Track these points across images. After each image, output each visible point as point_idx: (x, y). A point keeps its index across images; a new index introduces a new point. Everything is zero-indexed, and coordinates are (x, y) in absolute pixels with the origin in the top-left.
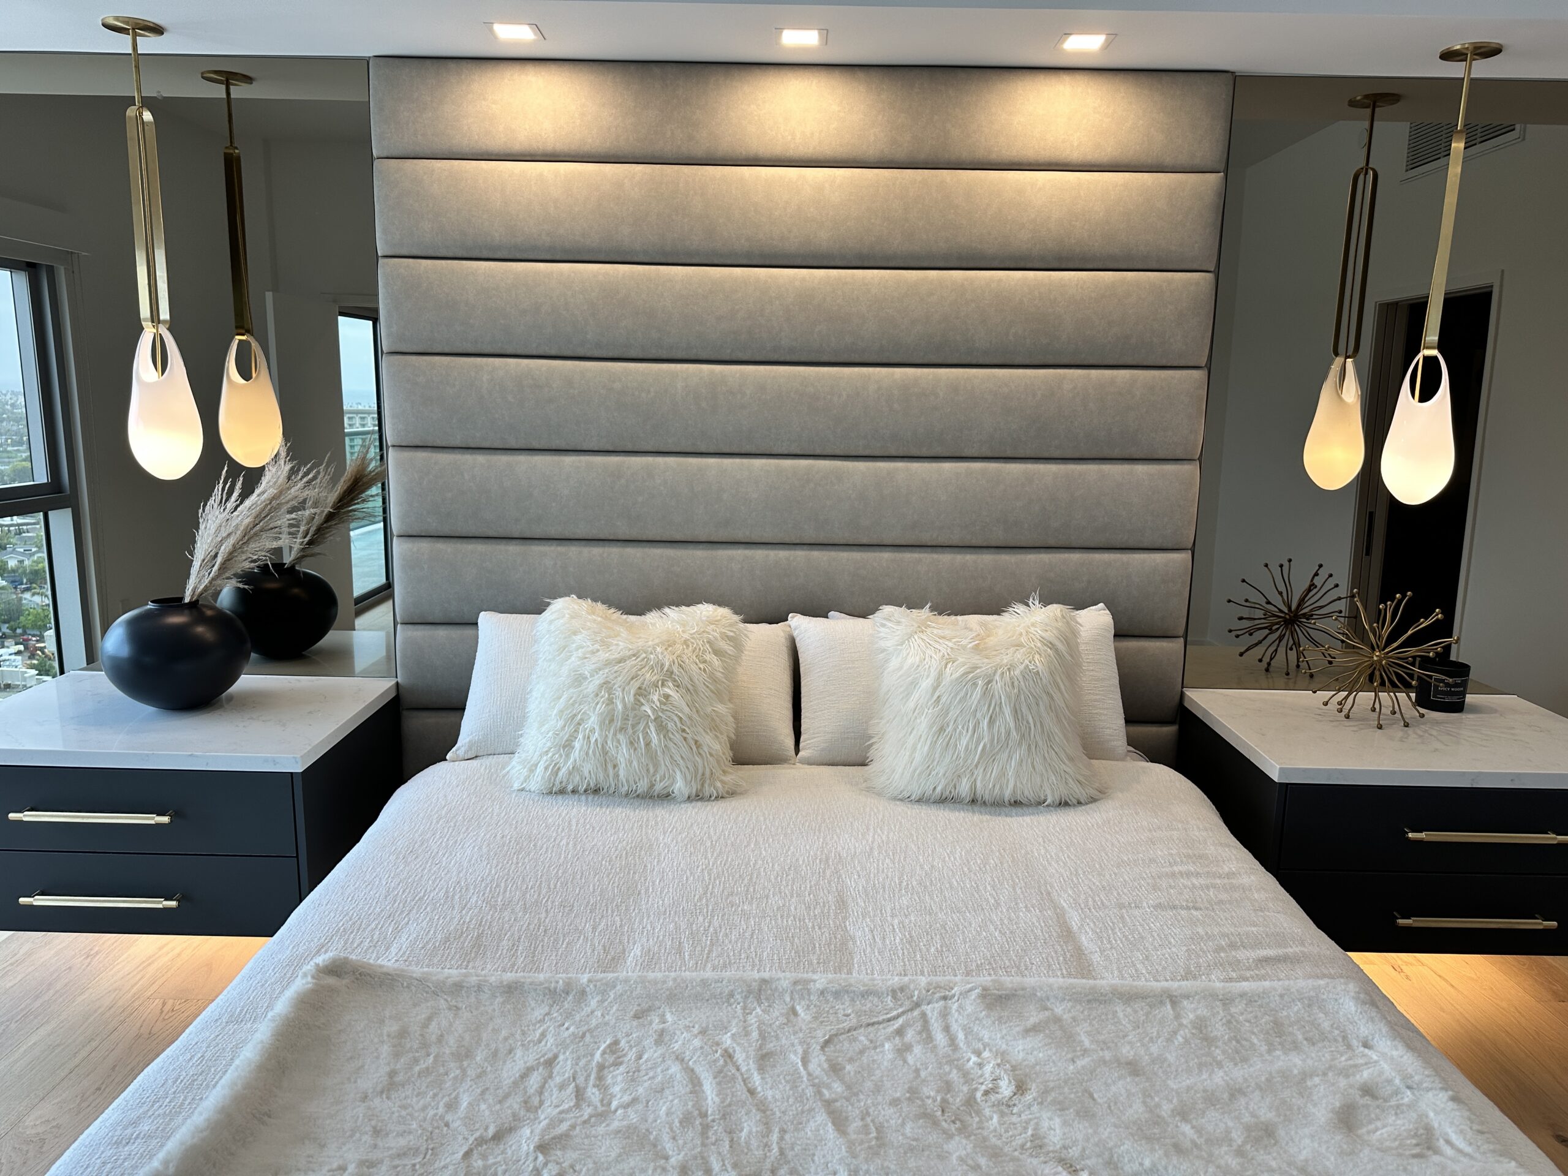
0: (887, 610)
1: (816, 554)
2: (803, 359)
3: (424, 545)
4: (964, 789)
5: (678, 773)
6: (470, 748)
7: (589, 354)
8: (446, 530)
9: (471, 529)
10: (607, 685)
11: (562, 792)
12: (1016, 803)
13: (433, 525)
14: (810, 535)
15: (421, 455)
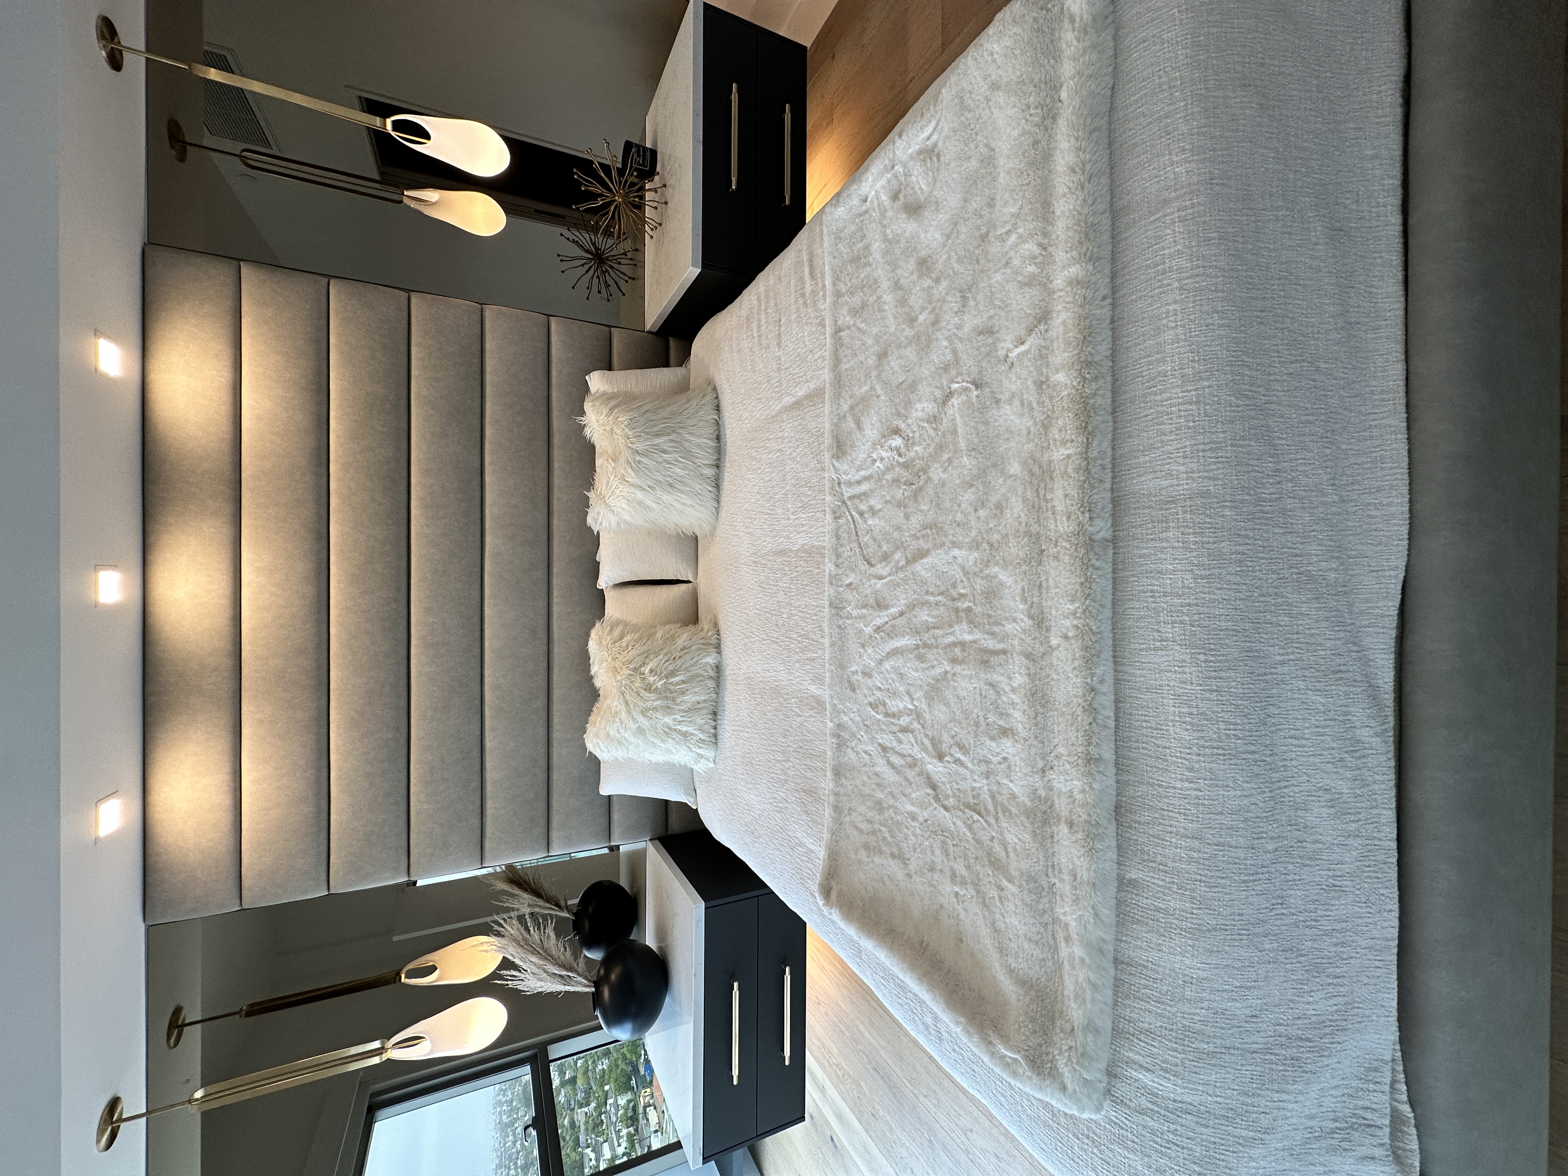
0: (590, 521)
1: (555, 570)
2: (405, 581)
3: (554, 835)
4: (709, 472)
5: (702, 661)
6: (689, 794)
7: (405, 735)
8: (543, 822)
9: (542, 805)
10: (644, 713)
11: (715, 736)
12: (718, 438)
13: (540, 831)
14: (541, 574)
15: (488, 845)
